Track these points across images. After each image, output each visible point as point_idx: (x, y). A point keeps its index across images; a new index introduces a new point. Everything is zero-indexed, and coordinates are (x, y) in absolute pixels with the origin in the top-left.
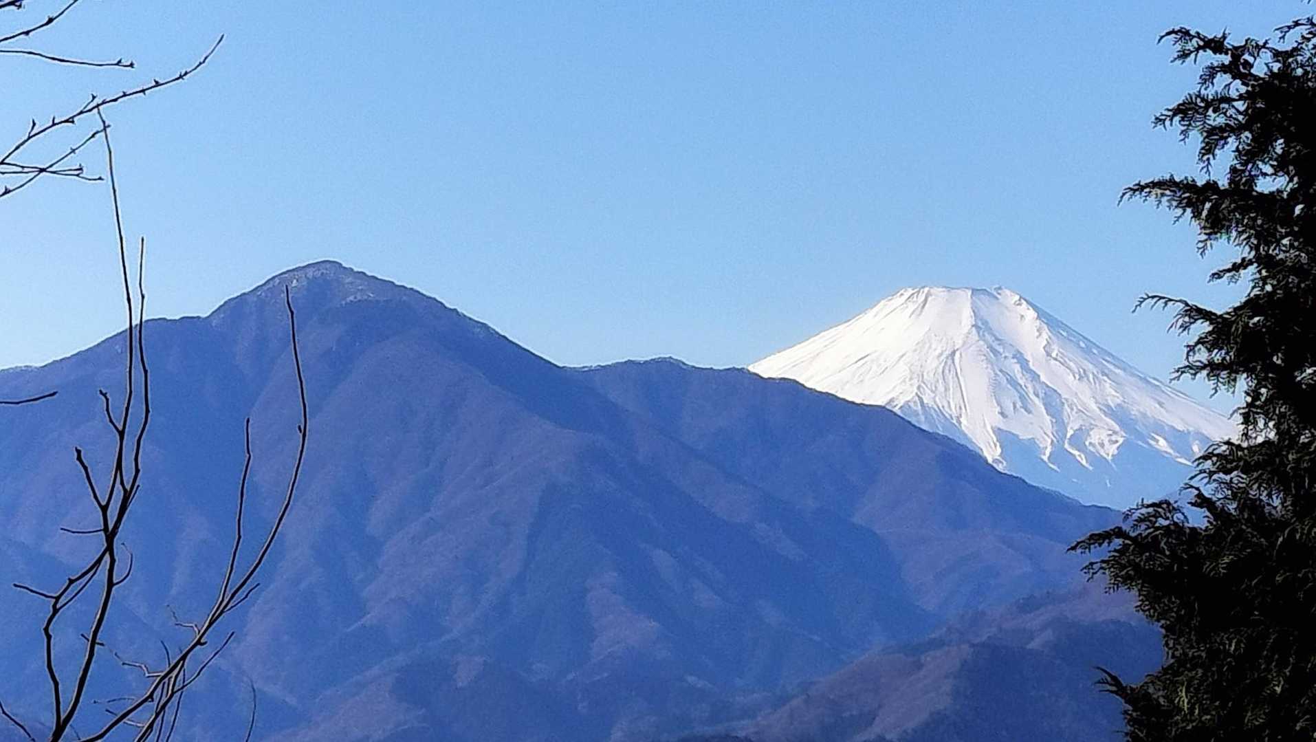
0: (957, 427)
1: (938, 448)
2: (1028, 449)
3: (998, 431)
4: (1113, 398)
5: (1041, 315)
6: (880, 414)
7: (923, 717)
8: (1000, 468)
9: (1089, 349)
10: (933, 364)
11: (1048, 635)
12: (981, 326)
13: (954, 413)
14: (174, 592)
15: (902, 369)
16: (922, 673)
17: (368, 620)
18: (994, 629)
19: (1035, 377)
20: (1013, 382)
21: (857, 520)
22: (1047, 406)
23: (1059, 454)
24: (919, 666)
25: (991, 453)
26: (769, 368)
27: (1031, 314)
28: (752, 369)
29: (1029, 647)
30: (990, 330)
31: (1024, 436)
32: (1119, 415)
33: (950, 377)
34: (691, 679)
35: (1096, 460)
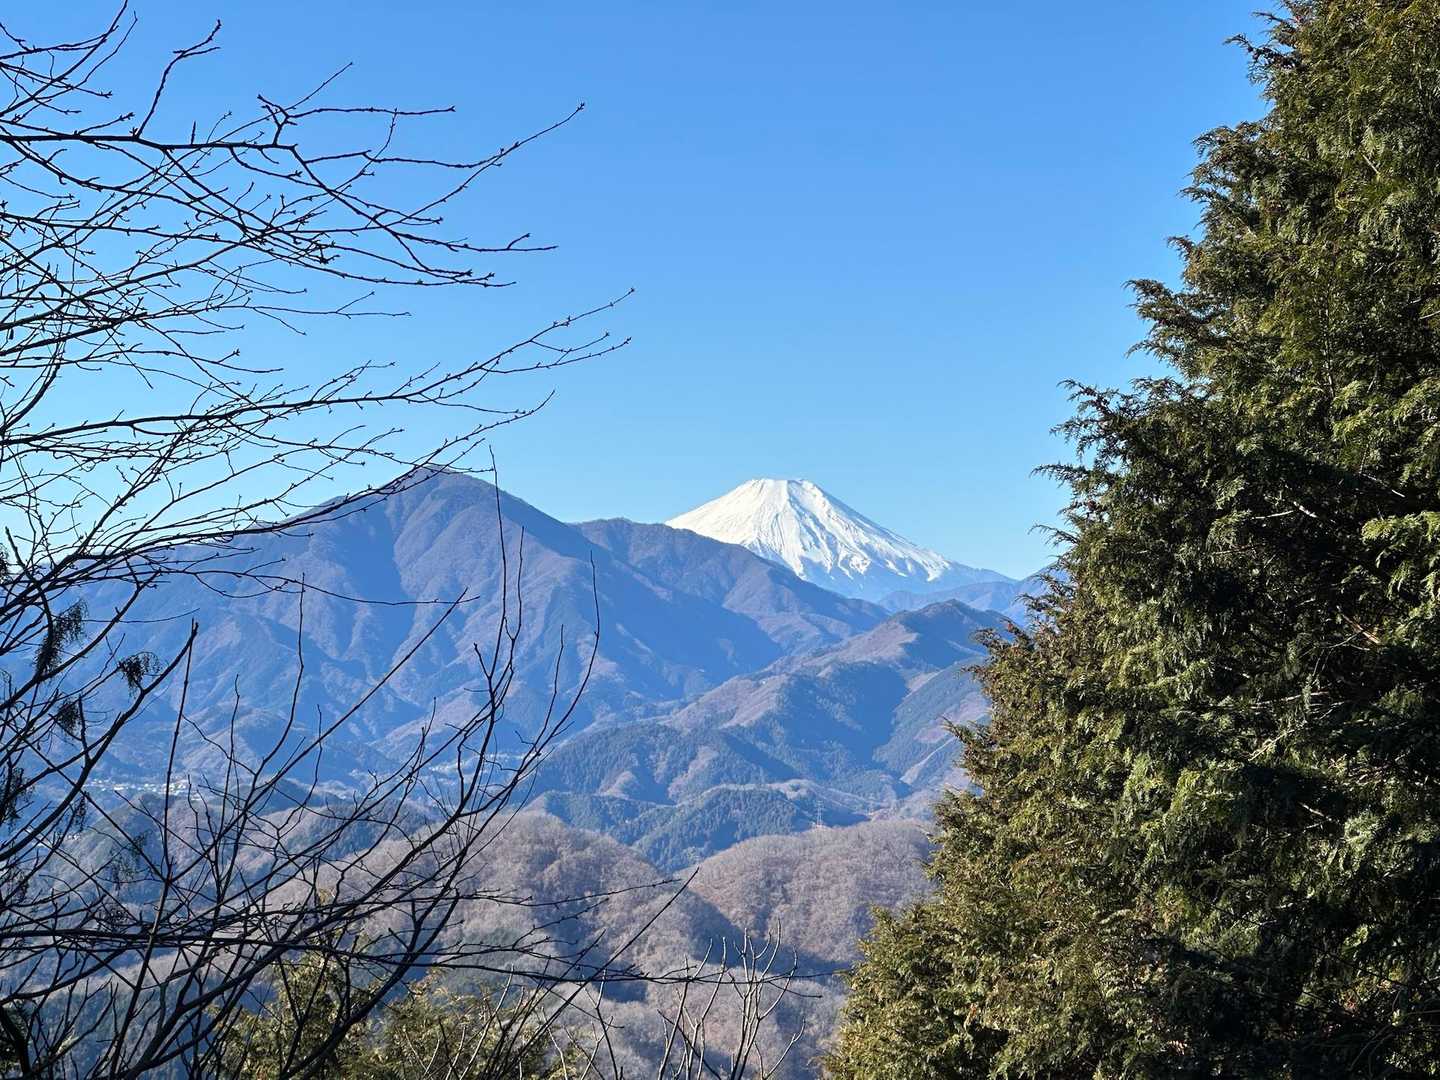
0: (778, 555)
1: (769, 568)
2: (818, 568)
3: (802, 559)
4: (865, 540)
5: (825, 494)
6: (738, 549)
7: (761, 714)
8: (803, 578)
9: (850, 513)
10: (766, 522)
11: (829, 669)
12: (794, 501)
13: (778, 547)
14: (352, 645)
15: (750, 524)
16: (761, 689)
17: (458, 661)
18: (799, 666)
19: (822, 528)
20: (809, 530)
21: (725, 606)
22: (828, 544)
23: (835, 570)
24: (758, 686)
25: (798, 570)
26: (678, 523)
27: (819, 494)
28: (668, 523)
29: (820, 675)
30: (798, 503)
31: (816, 560)
32: (868, 549)
33: (775, 529)
34: (634, 693)
35: (855, 574)
